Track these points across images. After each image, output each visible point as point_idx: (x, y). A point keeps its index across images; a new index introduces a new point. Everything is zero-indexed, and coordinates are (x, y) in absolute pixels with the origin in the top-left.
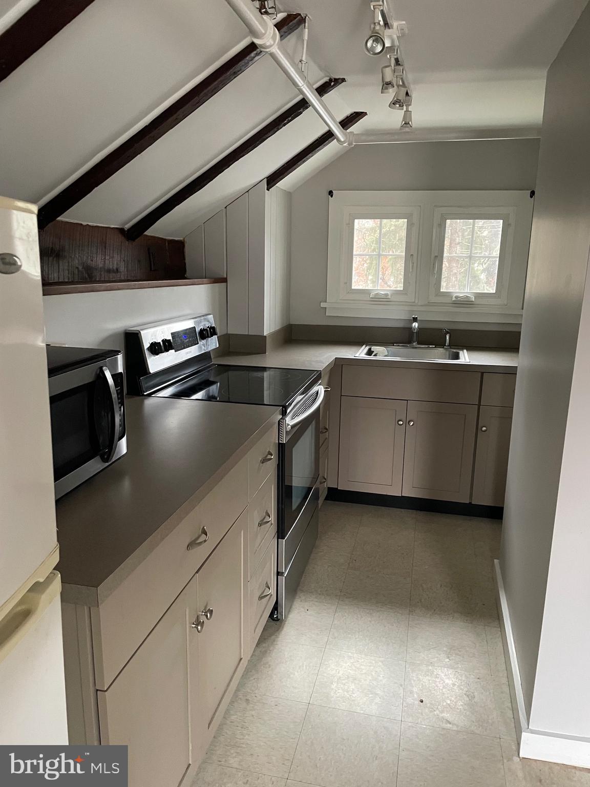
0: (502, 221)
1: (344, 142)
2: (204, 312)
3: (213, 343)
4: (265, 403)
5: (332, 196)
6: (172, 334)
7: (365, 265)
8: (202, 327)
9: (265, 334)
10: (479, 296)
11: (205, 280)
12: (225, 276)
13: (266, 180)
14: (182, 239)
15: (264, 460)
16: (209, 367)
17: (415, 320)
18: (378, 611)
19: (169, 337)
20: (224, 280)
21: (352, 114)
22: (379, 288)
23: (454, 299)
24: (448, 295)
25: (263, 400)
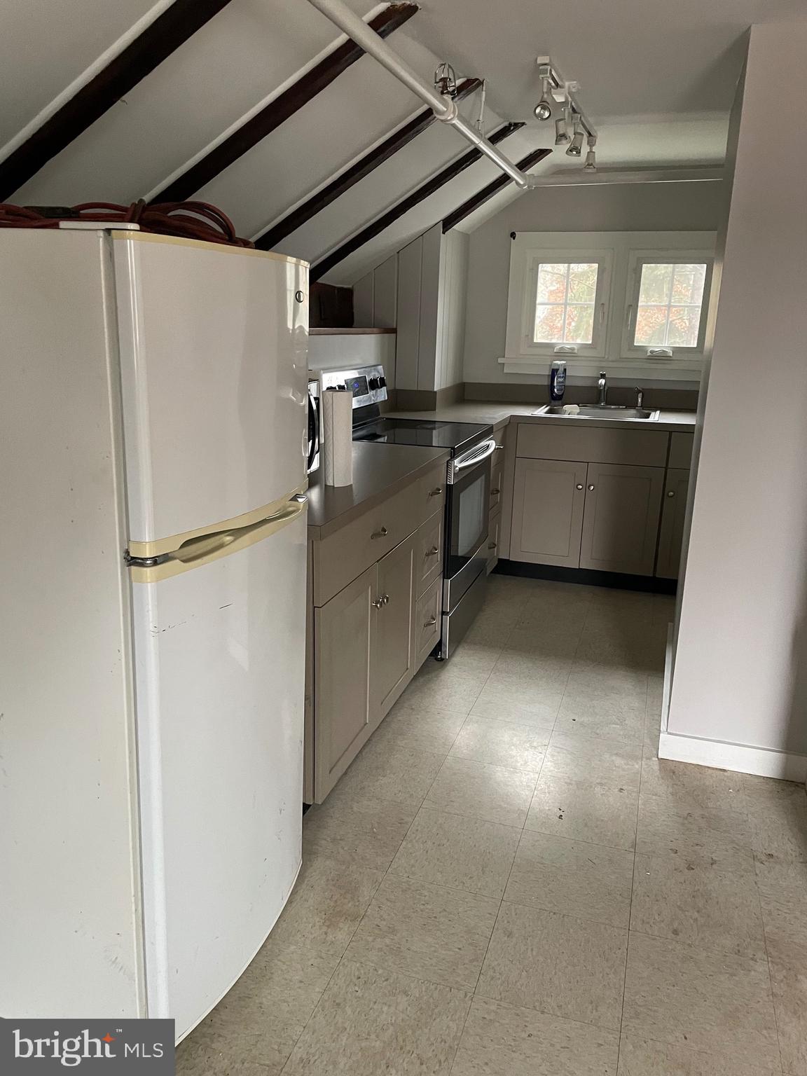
0: (705, 265)
1: (524, 185)
2: (373, 363)
3: (381, 395)
4: (434, 445)
5: (514, 239)
6: (345, 381)
7: (573, 324)
8: (372, 377)
9: (435, 390)
10: (678, 350)
11: (375, 330)
12: (395, 327)
13: (441, 223)
14: (350, 286)
15: (433, 494)
16: (376, 420)
17: (603, 376)
18: (541, 661)
19: (343, 383)
20: (394, 331)
21: (536, 152)
22: (565, 342)
23: (649, 354)
24: (642, 349)
25: (432, 443)
